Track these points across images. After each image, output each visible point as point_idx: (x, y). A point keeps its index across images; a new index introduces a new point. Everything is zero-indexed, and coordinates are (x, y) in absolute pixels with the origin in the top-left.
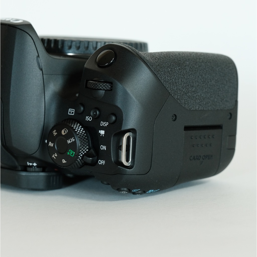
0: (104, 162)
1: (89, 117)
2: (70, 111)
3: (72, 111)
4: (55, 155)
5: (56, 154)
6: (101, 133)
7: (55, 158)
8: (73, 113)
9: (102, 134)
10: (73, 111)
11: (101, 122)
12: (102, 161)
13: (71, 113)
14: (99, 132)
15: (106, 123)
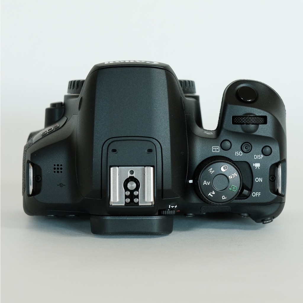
0: (260, 194)
1: (239, 152)
2: (214, 148)
3: (216, 148)
4: (212, 193)
5: (213, 191)
6: (255, 166)
7: (212, 196)
8: (217, 150)
9: (257, 167)
10: (218, 148)
11: (255, 155)
12: (257, 193)
13: (216, 150)
14: (254, 165)
15: (260, 156)
